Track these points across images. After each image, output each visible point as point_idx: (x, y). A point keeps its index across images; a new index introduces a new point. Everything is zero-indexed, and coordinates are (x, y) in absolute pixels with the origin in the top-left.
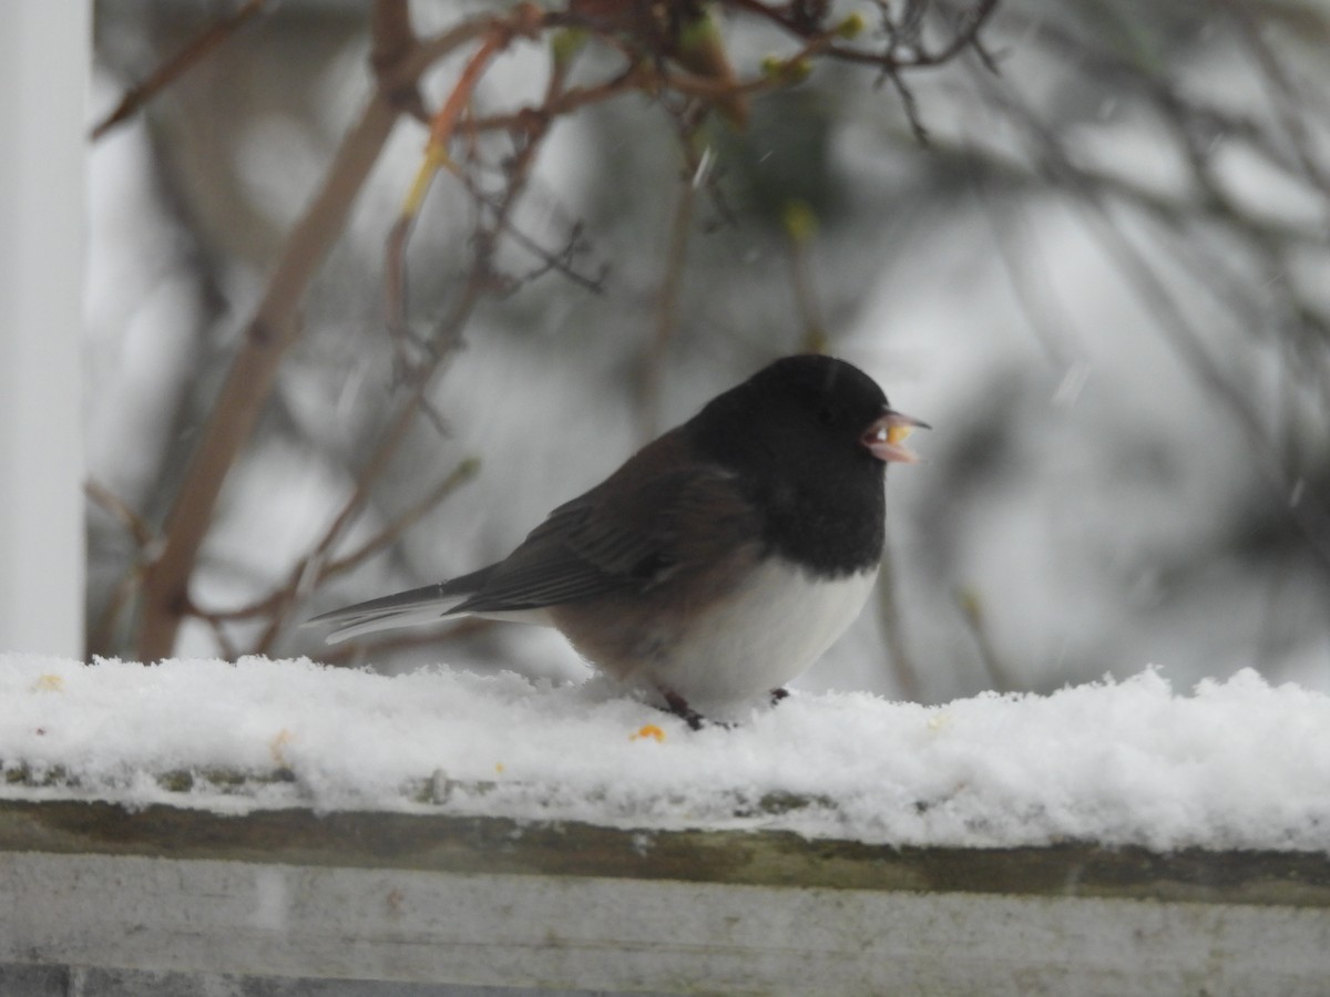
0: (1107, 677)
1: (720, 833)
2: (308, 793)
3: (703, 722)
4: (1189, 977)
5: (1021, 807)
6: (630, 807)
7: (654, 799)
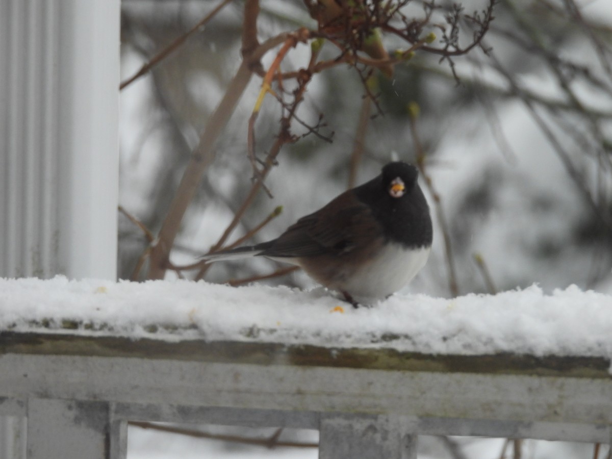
0: (518, 288)
1: (365, 349)
2: (203, 333)
3: (359, 305)
4: (550, 406)
5: (484, 339)
6: (330, 339)
7: (339, 336)
